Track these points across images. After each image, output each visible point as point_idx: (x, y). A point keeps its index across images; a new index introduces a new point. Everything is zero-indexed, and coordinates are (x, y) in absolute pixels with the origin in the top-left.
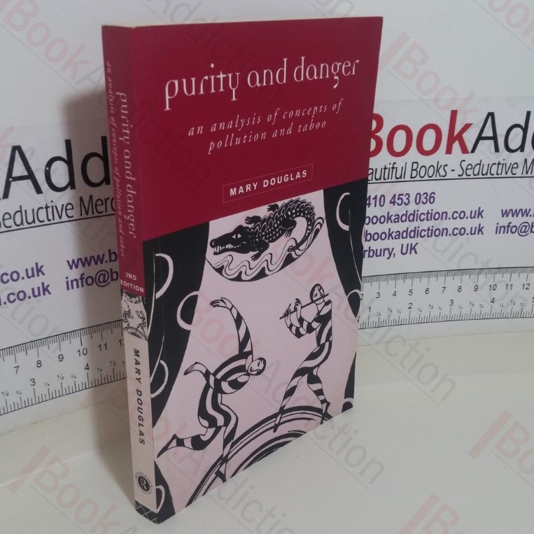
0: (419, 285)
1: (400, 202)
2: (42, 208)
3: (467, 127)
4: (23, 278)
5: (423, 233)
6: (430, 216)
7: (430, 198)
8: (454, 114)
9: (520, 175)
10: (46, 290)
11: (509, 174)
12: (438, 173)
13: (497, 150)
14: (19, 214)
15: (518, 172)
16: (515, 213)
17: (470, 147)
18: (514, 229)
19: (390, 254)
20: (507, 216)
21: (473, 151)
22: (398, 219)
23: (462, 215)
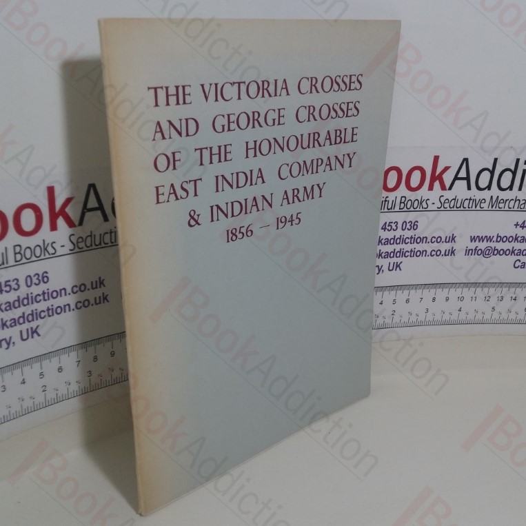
0: (402, 296)
1: (389, 228)
2: (107, 233)
3: (447, 169)
4: (89, 289)
5: (407, 254)
6: (414, 240)
7: (414, 226)
8: (436, 159)
9: (487, 209)
10: (105, 298)
11: (478, 208)
12: (421, 205)
13: (469, 188)
14: (89, 238)
15: (485, 206)
16: (481, 239)
17: (448, 185)
18: (480, 252)
19: (379, 271)
20: (475, 241)
21: (450, 188)
22: (388, 242)
23: (438, 240)
